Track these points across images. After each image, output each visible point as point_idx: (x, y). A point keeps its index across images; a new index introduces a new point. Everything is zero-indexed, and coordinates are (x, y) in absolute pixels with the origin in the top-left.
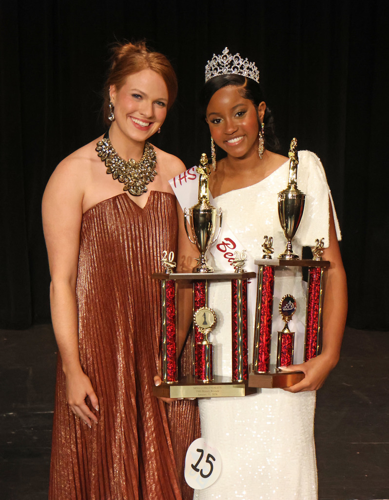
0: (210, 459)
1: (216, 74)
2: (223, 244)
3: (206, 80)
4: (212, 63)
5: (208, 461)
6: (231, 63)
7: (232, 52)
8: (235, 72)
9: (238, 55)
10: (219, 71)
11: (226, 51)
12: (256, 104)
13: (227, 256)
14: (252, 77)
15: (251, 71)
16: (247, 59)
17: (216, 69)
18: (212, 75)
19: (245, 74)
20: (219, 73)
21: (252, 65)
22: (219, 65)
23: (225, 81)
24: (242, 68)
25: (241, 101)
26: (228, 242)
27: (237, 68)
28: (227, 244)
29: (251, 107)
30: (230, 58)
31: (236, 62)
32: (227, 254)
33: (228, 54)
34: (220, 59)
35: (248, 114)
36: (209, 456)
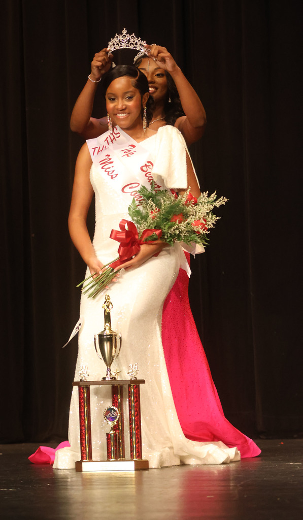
1: (117, 48)
2: (146, 165)
4: (114, 40)
6: (129, 41)
7: (129, 33)
8: (131, 47)
9: (133, 35)
10: (120, 45)
11: (125, 32)
13: (147, 175)
16: (140, 38)
17: (118, 44)
18: (114, 48)
20: (120, 47)
21: (144, 43)
22: (120, 41)
24: (136, 44)
26: (150, 164)
27: (133, 44)
28: (148, 166)
29: (138, 94)
30: (128, 37)
31: (132, 40)
32: (147, 173)
33: (127, 34)
34: (120, 38)
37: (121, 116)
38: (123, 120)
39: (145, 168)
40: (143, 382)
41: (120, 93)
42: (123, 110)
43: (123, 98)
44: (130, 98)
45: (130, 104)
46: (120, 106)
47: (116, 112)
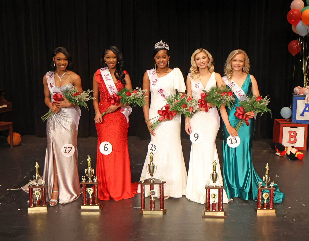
0: (155, 147)
1: (158, 47)
3: (155, 48)
4: (157, 44)
5: (154, 147)
6: (163, 45)
7: (163, 42)
8: (164, 47)
11: (161, 41)
12: (168, 56)
14: (167, 49)
15: (167, 47)
16: (166, 44)
17: (159, 46)
19: (166, 48)
21: (168, 45)
23: (160, 49)
24: (165, 46)
25: (166, 54)
29: (167, 57)
30: (163, 43)
31: (164, 45)
34: (160, 44)
35: (166, 58)
36: (155, 146)
37: (162, 64)
38: (162, 65)
39: (160, 91)
40: (165, 182)
41: (161, 56)
42: (162, 62)
43: (162, 57)
44: (165, 58)
45: (165, 60)
46: (161, 61)
47: (159, 62)
